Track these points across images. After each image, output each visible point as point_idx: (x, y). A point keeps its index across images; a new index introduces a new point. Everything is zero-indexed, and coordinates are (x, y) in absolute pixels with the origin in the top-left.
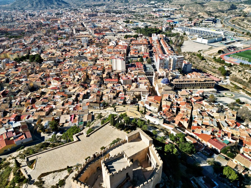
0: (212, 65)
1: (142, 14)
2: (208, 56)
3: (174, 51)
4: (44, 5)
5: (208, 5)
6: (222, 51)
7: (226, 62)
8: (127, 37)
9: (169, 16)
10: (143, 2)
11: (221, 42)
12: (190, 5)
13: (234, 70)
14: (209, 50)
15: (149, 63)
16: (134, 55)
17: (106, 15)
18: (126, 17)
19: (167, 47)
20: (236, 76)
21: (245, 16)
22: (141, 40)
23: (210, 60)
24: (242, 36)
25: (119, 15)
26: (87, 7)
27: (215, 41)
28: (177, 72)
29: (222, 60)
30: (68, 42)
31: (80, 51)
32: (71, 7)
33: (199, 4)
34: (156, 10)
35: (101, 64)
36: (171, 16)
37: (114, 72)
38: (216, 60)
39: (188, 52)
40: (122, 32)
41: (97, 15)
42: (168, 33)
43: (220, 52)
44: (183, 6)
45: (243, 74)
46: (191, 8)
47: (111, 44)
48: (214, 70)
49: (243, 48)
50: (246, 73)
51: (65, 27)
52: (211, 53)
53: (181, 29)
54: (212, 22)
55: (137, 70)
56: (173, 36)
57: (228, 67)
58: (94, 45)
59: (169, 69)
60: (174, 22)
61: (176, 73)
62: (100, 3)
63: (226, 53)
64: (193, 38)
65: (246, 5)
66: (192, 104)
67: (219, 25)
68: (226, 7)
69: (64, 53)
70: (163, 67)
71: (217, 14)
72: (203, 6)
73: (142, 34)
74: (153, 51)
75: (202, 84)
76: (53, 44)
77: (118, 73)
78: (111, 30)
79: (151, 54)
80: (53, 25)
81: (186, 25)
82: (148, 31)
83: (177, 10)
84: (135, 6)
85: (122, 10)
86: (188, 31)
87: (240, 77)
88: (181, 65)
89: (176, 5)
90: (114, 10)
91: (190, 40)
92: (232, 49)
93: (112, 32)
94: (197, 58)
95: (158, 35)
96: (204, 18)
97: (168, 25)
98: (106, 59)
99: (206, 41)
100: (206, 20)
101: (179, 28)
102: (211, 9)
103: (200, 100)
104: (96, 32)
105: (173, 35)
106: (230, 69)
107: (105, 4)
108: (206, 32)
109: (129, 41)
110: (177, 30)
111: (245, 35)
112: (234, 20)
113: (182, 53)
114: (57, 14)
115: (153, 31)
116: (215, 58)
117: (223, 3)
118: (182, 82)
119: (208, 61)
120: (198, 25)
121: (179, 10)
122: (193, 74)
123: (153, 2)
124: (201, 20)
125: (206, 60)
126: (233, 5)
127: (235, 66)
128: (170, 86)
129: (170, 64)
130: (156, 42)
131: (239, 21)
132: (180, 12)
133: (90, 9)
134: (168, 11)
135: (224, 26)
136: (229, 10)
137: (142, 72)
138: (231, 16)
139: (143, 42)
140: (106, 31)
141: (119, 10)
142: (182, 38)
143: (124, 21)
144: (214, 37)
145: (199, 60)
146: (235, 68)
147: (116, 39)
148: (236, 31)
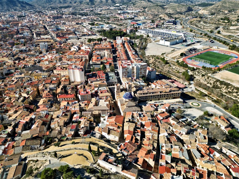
0: (176, 69)
1: (107, 16)
2: (172, 59)
3: (138, 55)
4: (6, 7)
5: (167, 8)
6: (184, 54)
7: (189, 66)
8: (90, 40)
9: (133, 18)
10: (108, 4)
11: (182, 44)
12: (152, 8)
13: (197, 75)
14: (172, 53)
15: (112, 71)
16: (96, 62)
17: (71, 17)
18: (92, 19)
19: (131, 51)
20: (200, 80)
21: (201, 18)
22: (105, 44)
23: (173, 64)
24: (201, 37)
25: (85, 17)
26: (53, 9)
27: (177, 43)
28: (140, 81)
29: (185, 63)
30: (24, 48)
31: (36, 59)
32: (36, 9)
33: (160, 6)
34: (121, 12)
35: (58, 74)
36: (135, 18)
37: (72, 84)
38: (179, 63)
39: (152, 56)
40: (86, 35)
41: (62, 17)
42: (132, 36)
43: (182, 55)
44: (146, 8)
45: (207, 78)
46: (153, 10)
47: (73, 49)
48: (179, 74)
49: (203, 50)
50: (210, 78)
51: (25, 31)
52: (174, 56)
53: (145, 31)
54: (172, 23)
55: (98, 81)
56: (137, 39)
57: (192, 71)
58: (54, 50)
59: (132, 77)
60: (138, 24)
61: (139, 83)
62: (66, 5)
63: (188, 56)
64: (156, 40)
65: (200, 8)
66: (158, 123)
67: (179, 27)
68: (184, 9)
69: (17, 62)
70: (127, 76)
71: (177, 16)
72: (164, 8)
73: (106, 38)
74: (116, 56)
75: (167, 94)
76: (6, 51)
77: (76, 86)
78: (75, 33)
79: (115, 59)
80: (12, 29)
81: (149, 27)
82: (113, 33)
83: (140, 12)
84: (101, 9)
85: (88, 12)
86: (151, 33)
87: (204, 82)
88: (145, 73)
89: (139, 7)
90: (80, 12)
91: (153, 42)
92: (193, 51)
93: (76, 35)
94: (161, 62)
95: (123, 38)
96: (165, 19)
97: (132, 27)
98: (64, 67)
99: (168, 43)
100: (167, 22)
101: (142, 30)
102: (171, 11)
103: (167, 117)
104: (58, 36)
105: (137, 37)
106: (193, 73)
107: (71, 7)
108: (168, 34)
109: (93, 45)
110: (141, 32)
111: (203, 36)
112: (192, 21)
113: (146, 57)
114: (20, 17)
115: (118, 33)
116: (178, 61)
117: (181, 6)
118: (146, 94)
119: (172, 65)
120: (160, 26)
121: (142, 12)
122: (158, 84)
123: (118, 5)
124: (162, 21)
125: (170, 64)
126: (189, 7)
127: (198, 70)
128: (133, 101)
129: (134, 72)
130: (120, 46)
131: (196, 23)
132: (143, 14)
133: (55, 11)
134: (132, 13)
135: (184, 27)
136: (186, 12)
137: (103, 84)
138: (189, 17)
139: (106, 46)
140: (69, 34)
141: (85, 12)
142: (146, 40)
143: (89, 24)
144: (175, 38)
145: (163, 64)
146: (198, 72)
147: (79, 44)
148: (194, 32)
